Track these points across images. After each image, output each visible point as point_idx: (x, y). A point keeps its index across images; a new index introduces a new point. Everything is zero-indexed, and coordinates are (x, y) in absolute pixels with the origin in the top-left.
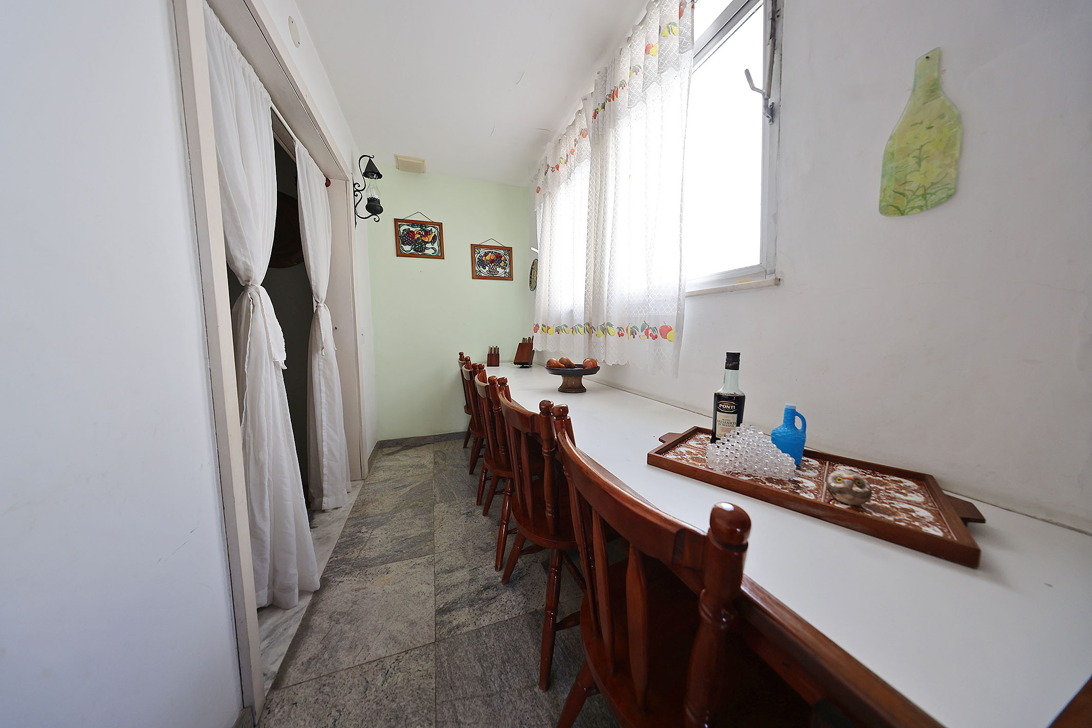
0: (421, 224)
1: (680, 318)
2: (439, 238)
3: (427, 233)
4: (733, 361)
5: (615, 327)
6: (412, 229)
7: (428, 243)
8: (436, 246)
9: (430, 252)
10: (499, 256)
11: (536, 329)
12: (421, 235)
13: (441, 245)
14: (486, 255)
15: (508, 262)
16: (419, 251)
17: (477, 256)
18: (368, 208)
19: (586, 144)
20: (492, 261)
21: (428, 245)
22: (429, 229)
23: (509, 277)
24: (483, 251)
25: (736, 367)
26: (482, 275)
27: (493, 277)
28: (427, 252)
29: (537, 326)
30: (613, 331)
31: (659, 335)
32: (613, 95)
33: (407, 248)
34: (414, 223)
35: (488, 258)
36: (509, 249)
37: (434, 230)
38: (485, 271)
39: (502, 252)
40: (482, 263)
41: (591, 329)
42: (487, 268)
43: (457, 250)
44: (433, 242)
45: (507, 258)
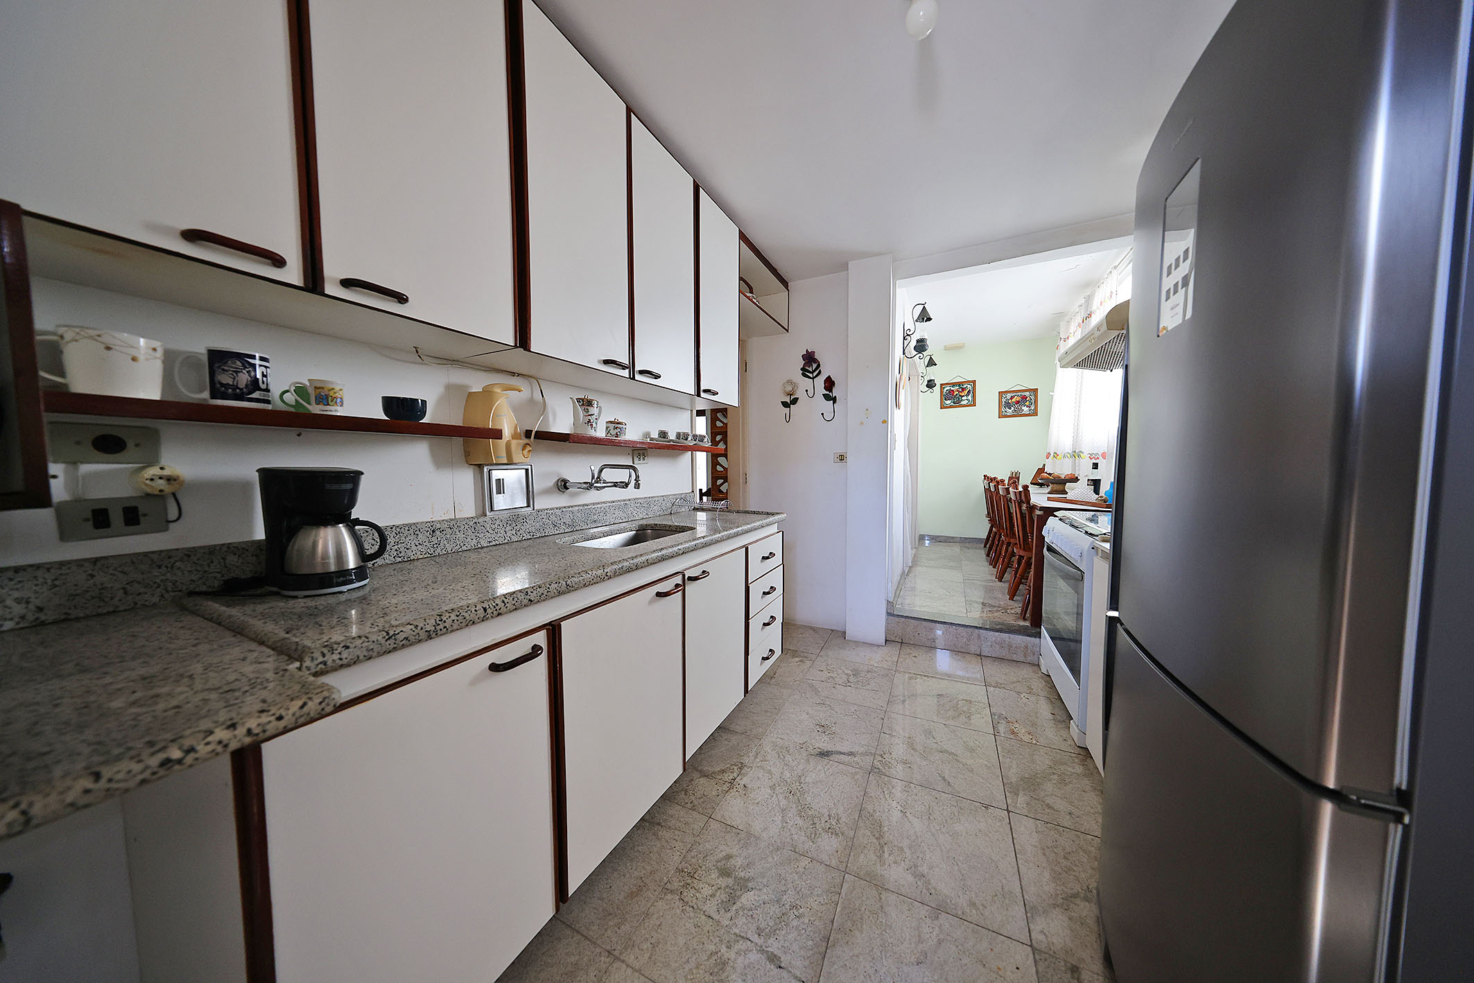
0: (959, 384)
1: (1110, 449)
2: (973, 392)
3: (963, 390)
4: (1095, 465)
5: (1082, 453)
6: (952, 389)
7: (963, 396)
8: (970, 397)
9: (964, 402)
10: (1024, 398)
11: (1048, 456)
12: (959, 392)
13: (974, 397)
15: (1032, 401)
16: (957, 403)
17: (1004, 400)
18: (927, 386)
20: (1018, 402)
21: (964, 398)
22: (966, 386)
23: (1035, 413)
24: (1009, 396)
26: (1008, 414)
27: (1018, 415)
28: (962, 403)
29: (1049, 454)
30: (1082, 455)
31: (1093, 457)
32: (1090, 316)
33: (948, 402)
34: (954, 384)
35: (1014, 400)
36: (1034, 390)
37: (969, 386)
38: (1010, 412)
39: (1027, 394)
40: (1008, 405)
41: (1076, 455)
42: (1013, 408)
43: (987, 398)
44: (967, 395)
45: (1033, 398)
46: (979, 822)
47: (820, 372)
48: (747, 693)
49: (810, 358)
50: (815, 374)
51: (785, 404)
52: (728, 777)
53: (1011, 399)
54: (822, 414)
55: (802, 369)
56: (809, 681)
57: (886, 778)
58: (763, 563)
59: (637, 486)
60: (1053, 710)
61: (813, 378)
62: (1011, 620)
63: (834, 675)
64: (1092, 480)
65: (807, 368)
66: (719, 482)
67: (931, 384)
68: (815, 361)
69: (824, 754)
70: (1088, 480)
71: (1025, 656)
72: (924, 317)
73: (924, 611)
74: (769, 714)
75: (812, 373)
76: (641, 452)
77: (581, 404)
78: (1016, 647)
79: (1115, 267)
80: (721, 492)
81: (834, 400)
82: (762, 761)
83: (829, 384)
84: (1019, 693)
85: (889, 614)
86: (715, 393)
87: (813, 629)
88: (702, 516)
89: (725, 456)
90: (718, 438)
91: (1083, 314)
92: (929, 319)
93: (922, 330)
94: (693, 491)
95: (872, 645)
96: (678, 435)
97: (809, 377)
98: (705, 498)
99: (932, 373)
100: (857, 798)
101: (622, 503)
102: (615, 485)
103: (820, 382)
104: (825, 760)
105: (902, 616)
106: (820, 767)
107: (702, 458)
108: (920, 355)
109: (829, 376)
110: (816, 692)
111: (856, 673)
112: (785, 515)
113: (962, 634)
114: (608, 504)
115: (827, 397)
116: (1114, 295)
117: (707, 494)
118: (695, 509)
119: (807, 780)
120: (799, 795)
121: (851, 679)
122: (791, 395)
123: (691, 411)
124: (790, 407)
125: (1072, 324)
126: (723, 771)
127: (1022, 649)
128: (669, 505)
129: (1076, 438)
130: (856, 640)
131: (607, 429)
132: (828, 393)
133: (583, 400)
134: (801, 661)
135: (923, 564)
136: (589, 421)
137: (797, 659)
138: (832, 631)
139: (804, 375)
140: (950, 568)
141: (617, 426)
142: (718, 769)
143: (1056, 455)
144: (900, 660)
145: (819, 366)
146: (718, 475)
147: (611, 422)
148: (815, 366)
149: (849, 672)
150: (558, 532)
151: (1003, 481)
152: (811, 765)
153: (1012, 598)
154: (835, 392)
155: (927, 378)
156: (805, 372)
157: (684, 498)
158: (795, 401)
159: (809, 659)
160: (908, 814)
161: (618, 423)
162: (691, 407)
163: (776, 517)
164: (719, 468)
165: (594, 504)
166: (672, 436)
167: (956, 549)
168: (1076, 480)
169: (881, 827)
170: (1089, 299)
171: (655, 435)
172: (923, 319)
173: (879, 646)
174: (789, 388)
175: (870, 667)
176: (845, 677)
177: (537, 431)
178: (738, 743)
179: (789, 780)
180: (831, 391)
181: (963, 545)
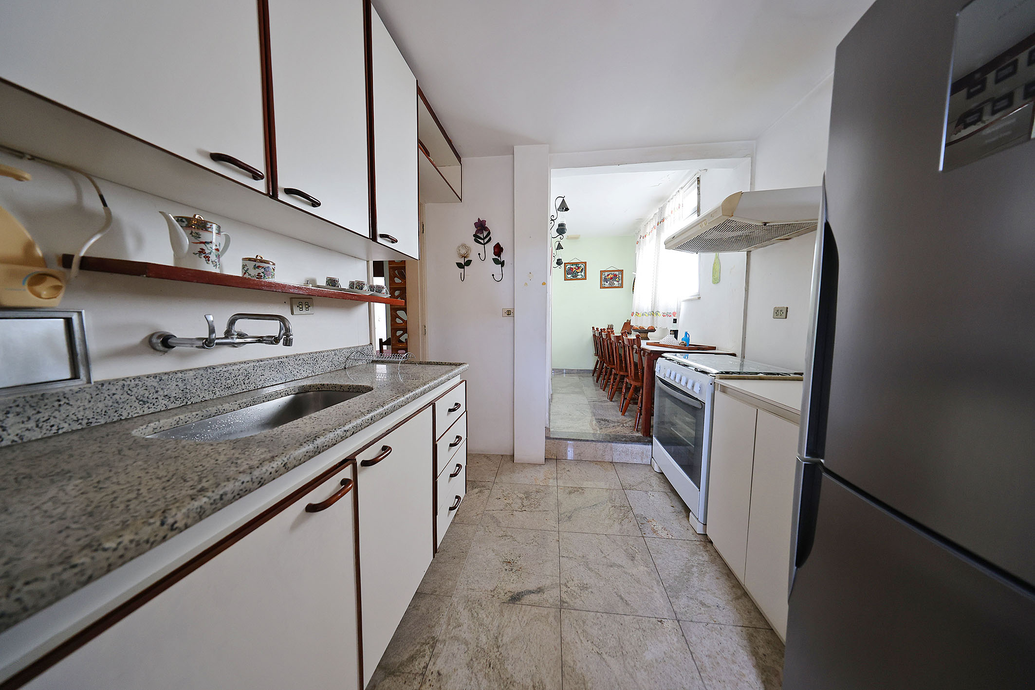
0: (576, 264)
1: (679, 309)
2: (584, 270)
3: (579, 268)
4: (675, 321)
5: (661, 313)
6: (572, 267)
7: (579, 272)
8: (583, 274)
9: (579, 277)
10: (615, 275)
12: (576, 269)
13: (585, 273)
14: (608, 275)
15: (620, 278)
16: (575, 277)
17: (603, 277)
18: (557, 263)
19: (655, 231)
20: (611, 278)
21: (579, 274)
22: (580, 266)
23: (621, 286)
24: (606, 274)
25: (676, 323)
26: (606, 286)
27: (612, 287)
28: (578, 277)
29: (633, 313)
30: (660, 314)
31: (672, 315)
32: (663, 220)
33: (569, 276)
34: (573, 264)
35: (609, 277)
36: (622, 271)
37: (582, 266)
38: (607, 284)
39: (617, 273)
40: (606, 280)
41: (653, 314)
42: (609, 282)
43: (593, 275)
44: (581, 272)
45: (620, 276)
46: (661, 642)
47: (490, 239)
48: (436, 552)
49: (481, 226)
50: (486, 240)
51: (460, 265)
52: (418, 665)
53: (608, 276)
54: (493, 275)
55: (474, 235)
56: (489, 512)
57: (575, 613)
58: (449, 415)
59: (288, 342)
60: (671, 503)
61: (484, 244)
62: (627, 432)
63: (510, 501)
64: (673, 330)
65: (478, 235)
66: (399, 333)
67: (559, 262)
68: (486, 229)
69: (516, 598)
70: (671, 330)
71: (642, 459)
72: (564, 207)
73: (571, 432)
74: (457, 560)
75: (483, 239)
76: (304, 301)
77: (184, 224)
78: (636, 454)
79: (682, 188)
80: (401, 342)
81: (502, 264)
82: (455, 627)
83: (498, 250)
84: (646, 492)
85: (547, 438)
86: (394, 241)
87: (487, 457)
88: (381, 369)
89: (405, 309)
90: (397, 293)
91: (657, 220)
92: (567, 209)
93: (562, 217)
94: (371, 344)
95: (535, 465)
96: (352, 285)
97: (482, 244)
98: (385, 347)
99: (560, 254)
100: (556, 649)
101: (276, 361)
102: (260, 340)
103: (490, 247)
104: (517, 606)
105: (556, 439)
106: (514, 618)
107: (380, 310)
108: (561, 236)
109: (498, 243)
110: (498, 523)
111: (528, 495)
112: (468, 365)
113: (600, 448)
114: (253, 364)
115: (496, 261)
116: (681, 207)
117: (385, 343)
118: (374, 362)
119: (504, 641)
120: (499, 667)
121: (526, 502)
122: (465, 257)
123: (368, 262)
124: (464, 268)
125: (648, 226)
126: (412, 658)
127: (640, 454)
128: (342, 359)
129: (654, 303)
130: (522, 462)
131: (243, 268)
132: (497, 257)
133: (189, 219)
134: (480, 492)
135: (558, 391)
136: (202, 251)
137: (476, 490)
138: (502, 456)
139: (476, 241)
140: (577, 393)
141: (258, 264)
142: (406, 656)
143: (638, 313)
144: (559, 475)
145: (489, 233)
146: (397, 327)
147: (250, 259)
148: (485, 233)
149: (522, 495)
150: (152, 410)
151: (604, 329)
152: (506, 616)
153: (623, 414)
154: (504, 257)
155: (557, 258)
156: (477, 238)
157: (361, 352)
158: (468, 263)
159: (487, 487)
160: (605, 656)
161: (262, 261)
162: (368, 257)
163: (461, 368)
164: (398, 321)
165: (226, 365)
166: (344, 284)
167: (575, 378)
168: (653, 330)
169: (584, 684)
170: (662, 210)
171: (322, 282)
172: (563, 209)
173: (540, 465)
174: (463, 252)
175: (538, 487)
176: (519, 501)
177: (83, 257)
178: (428, 610)
179: (486, 647)
180: (499, 256)
181: (579, 375)
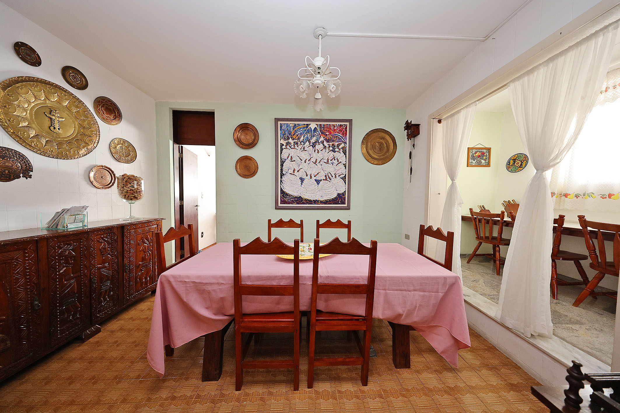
10: (483, 154)
14: (476, 153)
15: (487, 156)
17: (471, 154)
20: (479, 156)
23: (488, 165)
24: (474, 151)
26: (473, 164)
27: (479, 165)
35: (477, 155)
36: (489, 149)
39: (485, 151)
40: (473, 158)
42: (476, 160)
45: (488, 154)
